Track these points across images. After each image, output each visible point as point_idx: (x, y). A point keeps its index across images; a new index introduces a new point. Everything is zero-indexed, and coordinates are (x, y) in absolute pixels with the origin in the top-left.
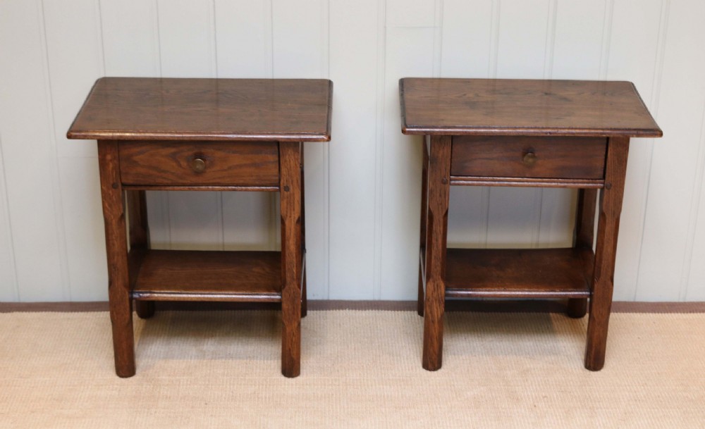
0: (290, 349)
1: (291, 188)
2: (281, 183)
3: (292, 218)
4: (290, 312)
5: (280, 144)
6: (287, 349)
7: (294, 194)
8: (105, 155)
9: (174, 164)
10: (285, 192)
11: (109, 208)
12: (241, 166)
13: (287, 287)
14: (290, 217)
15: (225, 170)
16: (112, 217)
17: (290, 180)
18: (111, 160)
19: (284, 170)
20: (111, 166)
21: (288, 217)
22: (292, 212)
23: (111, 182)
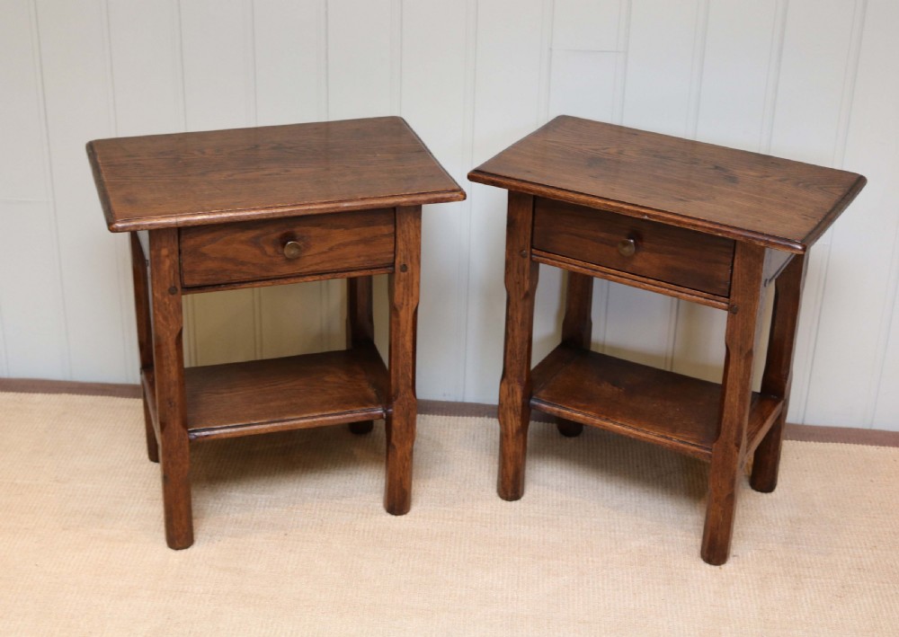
0: (401, 479)
1: (410, 269)
2: (397, 262)
3: (410, 306)
4: (403, 430)
5: (397, 210)
6: (397, 478)
7: (412, 274)
8: (159, 250)
9: (257, 252)
10: (402, 273)
11: (165, 323)
12: (345, 245)
13: (400, 398)
14: (407, 305)
15: (325, 252)
16: (168, 334)
17: (409, 257)
18: (168, 256)
19: (401, 245)
20: (168, 263)
21: (404, 307)
22: (410, 299)
23: (168, 286)
